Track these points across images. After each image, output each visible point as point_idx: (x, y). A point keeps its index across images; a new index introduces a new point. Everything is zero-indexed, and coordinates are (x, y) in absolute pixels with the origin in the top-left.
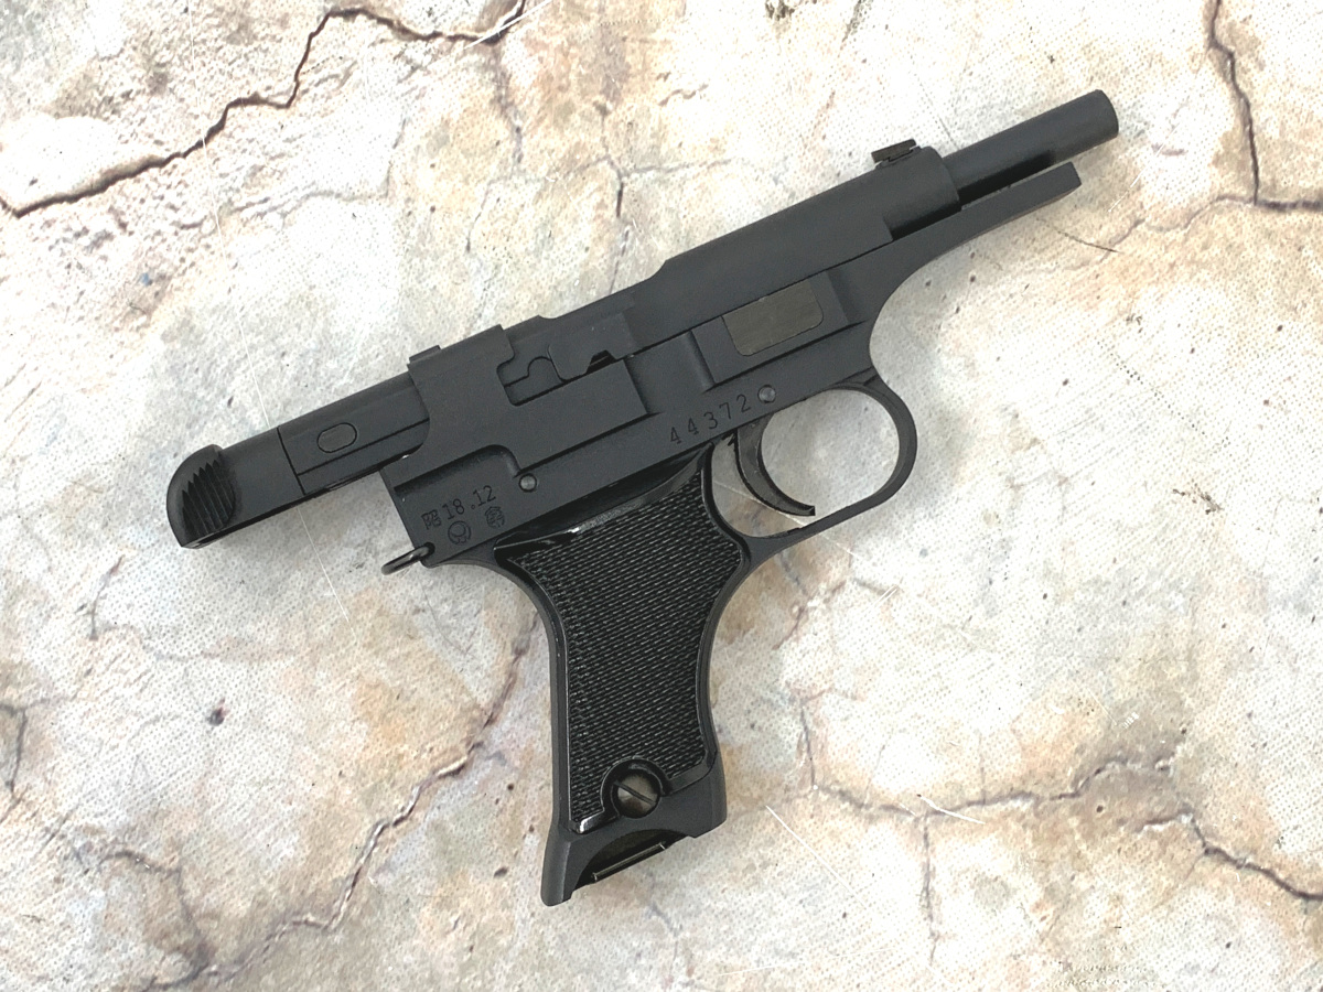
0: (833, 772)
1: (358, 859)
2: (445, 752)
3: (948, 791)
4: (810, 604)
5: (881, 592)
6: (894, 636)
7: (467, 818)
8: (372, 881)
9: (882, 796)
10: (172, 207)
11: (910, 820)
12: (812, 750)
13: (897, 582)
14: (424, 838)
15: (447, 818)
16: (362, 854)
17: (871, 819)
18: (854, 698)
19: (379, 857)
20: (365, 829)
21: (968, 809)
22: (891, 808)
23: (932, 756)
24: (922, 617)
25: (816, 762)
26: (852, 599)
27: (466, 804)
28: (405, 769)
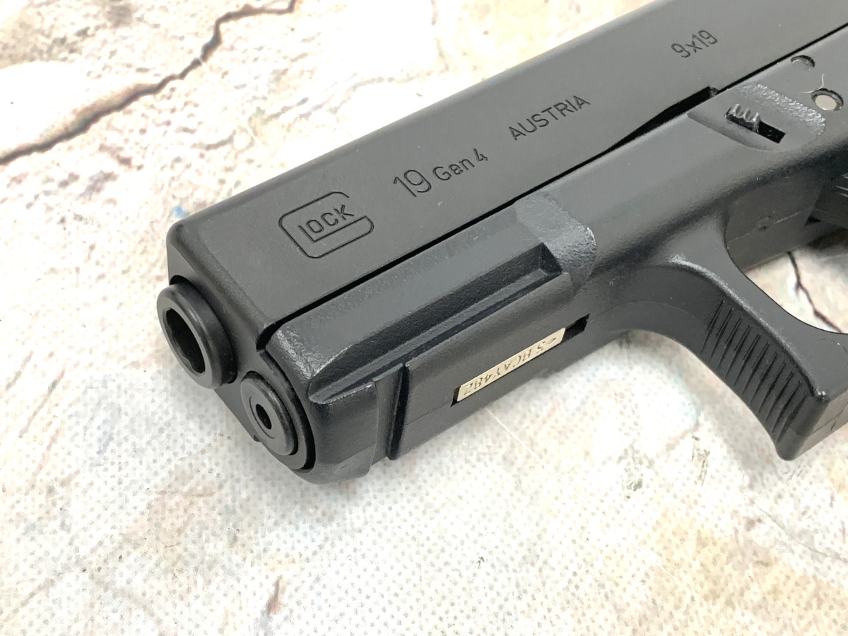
10: (186, 130)
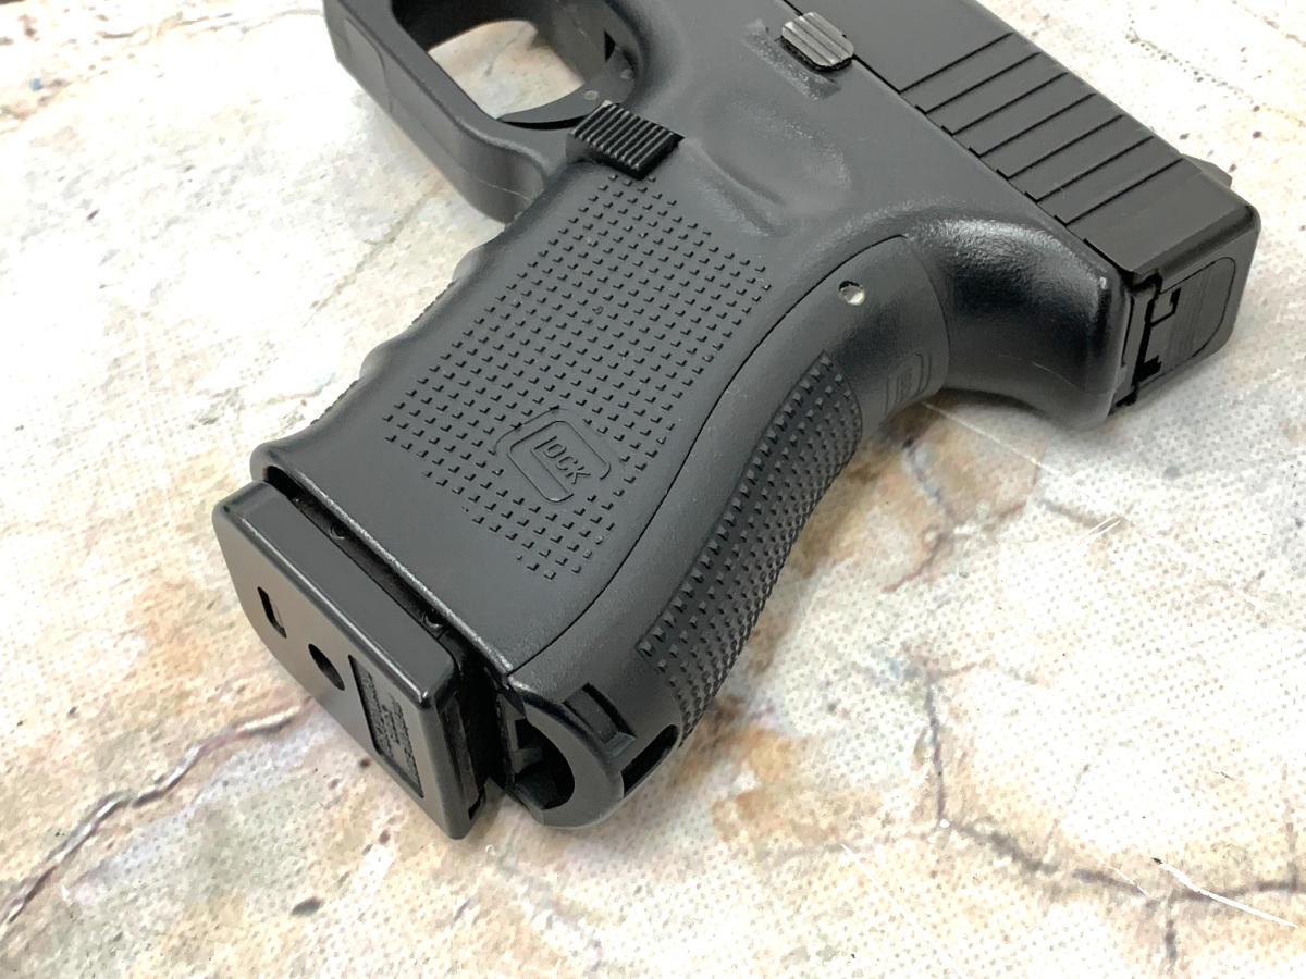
0: (983, 800)
1: (53, 854)
2: (264, 696)
3: (1217, 859)
4: (957, 531)
5: (1090, 522)
6: (1114, 591)
7: (272, 804)
8: (65, 893)
9: (1081, 853)
10: (102, 17)
11: (1138, 902)
12: (944, 758)
13: (1121, 512)
14: (183, 831)
15: (235, 801)
16: (64, 846)
17: (1055, 892)
18: (1031, 680)
19: (93, 854)
20: (83, 806)
21: (1258, 897)
22: (1098, 878)
23: (1186, 793)
24: (1168, 565)
25: (948, 780)
26: (1037, 530)
27: (277, 783)
28: (186, 717)
